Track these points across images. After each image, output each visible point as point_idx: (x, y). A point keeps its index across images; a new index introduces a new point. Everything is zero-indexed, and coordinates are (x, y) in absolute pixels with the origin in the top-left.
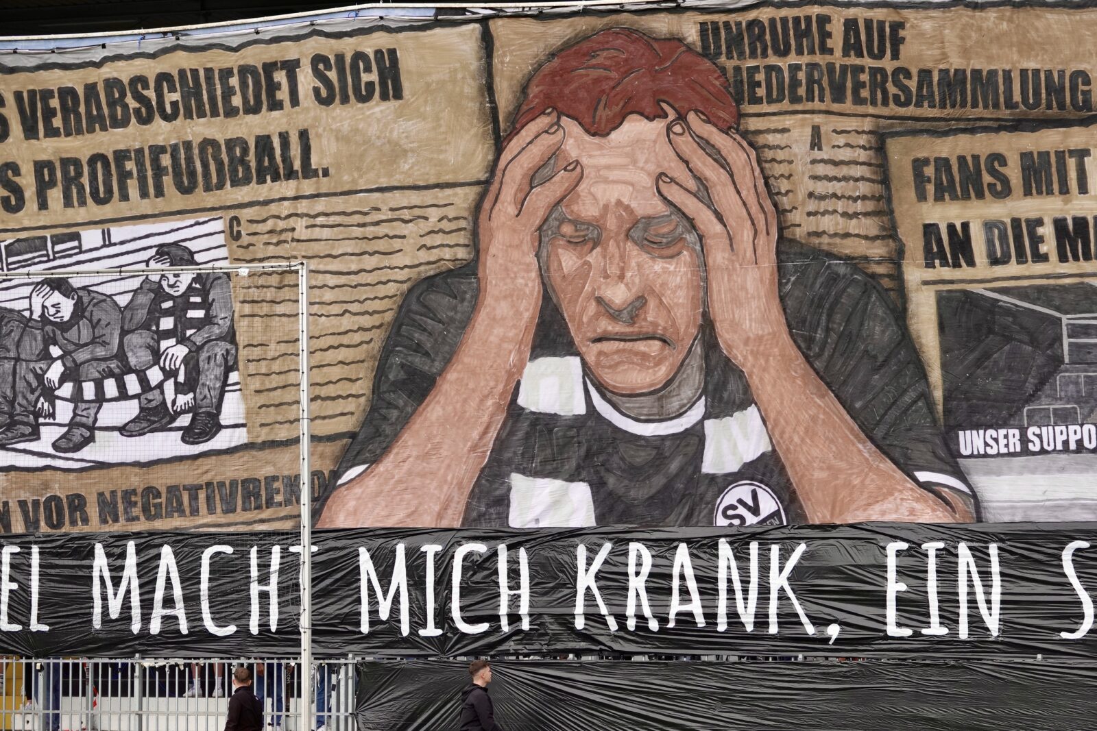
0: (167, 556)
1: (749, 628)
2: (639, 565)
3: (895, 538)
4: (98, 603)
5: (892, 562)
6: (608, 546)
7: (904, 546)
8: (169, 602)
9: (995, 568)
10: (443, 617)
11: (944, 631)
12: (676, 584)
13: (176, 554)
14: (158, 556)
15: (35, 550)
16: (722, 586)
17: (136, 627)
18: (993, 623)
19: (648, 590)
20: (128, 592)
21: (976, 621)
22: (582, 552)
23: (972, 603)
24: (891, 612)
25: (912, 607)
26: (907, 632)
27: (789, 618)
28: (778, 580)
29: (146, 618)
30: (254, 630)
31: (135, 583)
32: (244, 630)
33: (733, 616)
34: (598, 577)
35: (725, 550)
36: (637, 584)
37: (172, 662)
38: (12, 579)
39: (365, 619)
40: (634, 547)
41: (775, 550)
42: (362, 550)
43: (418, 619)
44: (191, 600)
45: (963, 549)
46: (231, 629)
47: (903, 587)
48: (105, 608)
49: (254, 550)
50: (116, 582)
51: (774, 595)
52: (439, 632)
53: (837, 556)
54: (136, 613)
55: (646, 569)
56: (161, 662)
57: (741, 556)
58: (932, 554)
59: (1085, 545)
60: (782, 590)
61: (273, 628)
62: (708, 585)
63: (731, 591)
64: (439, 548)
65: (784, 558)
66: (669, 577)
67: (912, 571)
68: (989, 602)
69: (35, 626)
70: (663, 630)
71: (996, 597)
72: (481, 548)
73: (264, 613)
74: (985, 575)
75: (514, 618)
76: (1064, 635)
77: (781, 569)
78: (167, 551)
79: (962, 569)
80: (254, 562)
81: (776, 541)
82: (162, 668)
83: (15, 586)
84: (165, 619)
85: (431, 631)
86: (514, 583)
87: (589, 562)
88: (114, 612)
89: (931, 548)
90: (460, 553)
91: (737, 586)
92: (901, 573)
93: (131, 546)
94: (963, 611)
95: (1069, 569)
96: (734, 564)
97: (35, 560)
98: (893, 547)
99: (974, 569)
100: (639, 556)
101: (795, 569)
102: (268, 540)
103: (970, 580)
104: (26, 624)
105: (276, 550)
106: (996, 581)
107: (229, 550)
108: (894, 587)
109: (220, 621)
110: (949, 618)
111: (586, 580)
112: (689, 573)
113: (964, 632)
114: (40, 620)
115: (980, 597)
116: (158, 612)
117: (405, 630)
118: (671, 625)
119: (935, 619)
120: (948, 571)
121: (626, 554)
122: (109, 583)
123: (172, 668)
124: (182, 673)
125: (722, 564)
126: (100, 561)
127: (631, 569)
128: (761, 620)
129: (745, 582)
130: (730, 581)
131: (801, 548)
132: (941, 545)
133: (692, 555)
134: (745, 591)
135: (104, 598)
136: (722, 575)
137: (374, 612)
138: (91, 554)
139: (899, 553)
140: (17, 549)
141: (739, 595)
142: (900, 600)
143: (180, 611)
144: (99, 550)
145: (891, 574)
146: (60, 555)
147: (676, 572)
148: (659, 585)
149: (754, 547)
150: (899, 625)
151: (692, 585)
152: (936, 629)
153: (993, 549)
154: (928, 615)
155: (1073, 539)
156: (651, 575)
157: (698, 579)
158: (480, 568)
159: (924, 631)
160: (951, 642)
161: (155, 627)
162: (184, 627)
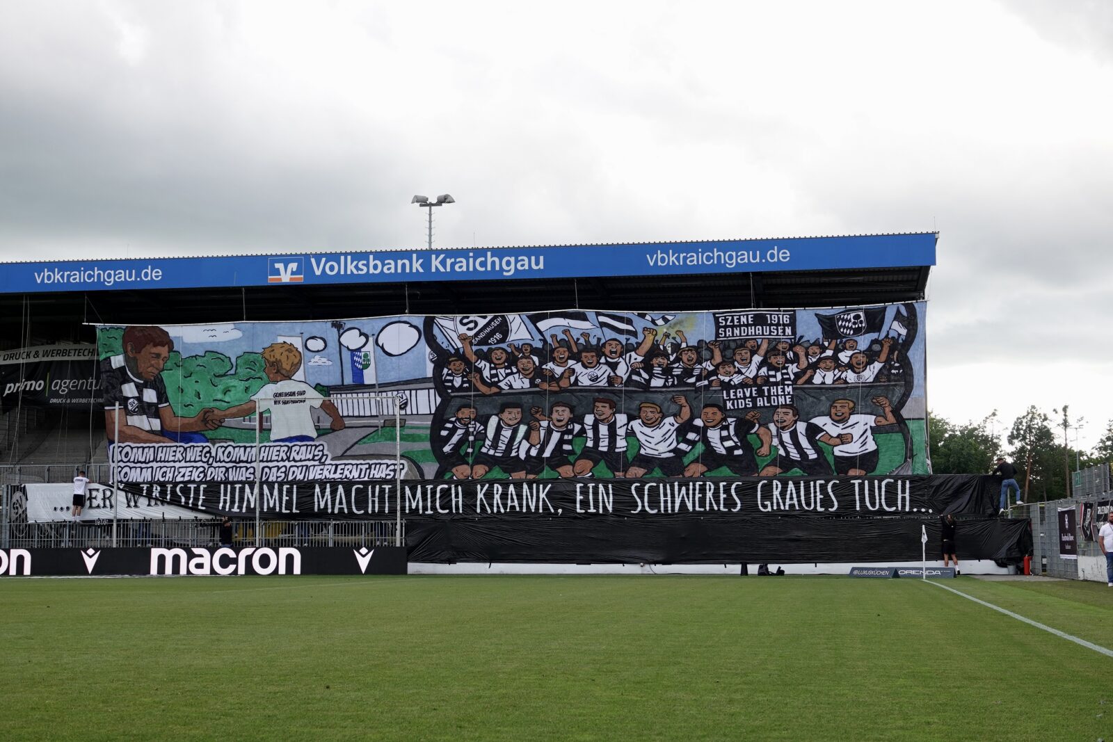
0: (341, 489)
1: (533, 511)
2: (498, 491)
3: (579, 482)
4: (316, 503)
5: (578, 490)
6: (487, 485)
7: (582, 485)
8: (341, 503)
9: (611, 492)
10: (434, 508)
11: (595, 511)
12: (509, 496)
13: (343, 488)
14: (337, 489)
15: (295, 486)
16: (525, 497)
17: (330, 511)
18: (610, 508)
19: (501, 499)
20: (327, 500)
21: (605, 508)
22: (479, 487)
23: (604, 502)
24: (578, 506)
25: (585, 504)
26: (583, 511)
27: (546, 508)
28: (542, 495)
29: (333, 508)
30: (370, 512)
31: (329, 497)
32: (366, 512)
33: (528, 506)
34: (484, 495)
35: (525, 486)
36: (497, 497)
37: (342, 522)
38: (287, 496)
39: (407, 508)
40: (496, 485)
41: (541, 486)
42: (406, 487)
43: (425, 508)
44: (349, 503)
45: (601, 486)
46: (362, 512)
47: (582, 497)
48: (319, 505)
49: (370, 487)
50: (323, 497)
51: (541, 500)
52: (432, 512)
53: (561, 488)
54: (330, 506)
55: (500, 492)
56: (338, 522)
57: (531, 488)
58: (591, 487)
59: (638, 484)
60: (543, 499)
61: (376, 511)
62: (520, 496)
63: (527, 499)
64: (432, 486)
65: (544, 489)
66: (507, 494)
67: (585, 492)
68: (609, 502)
69: (294, 511)
70: (505, 512)
71: (611, 500)
72: (446, 486)
73: (373, 507)
74: (608, 494)
75: (457, 508)
76: (632, 512)
77: (543, 492)
78: (340, 487)
79: (600, 492)
80: (370, 490)
81: (541, 483)
82: (338, 524)
83: (288, 498)
84: (339, 508)
85: (429, 512)
86: (457, 496)
87: (481, 490)
88: (322, 506)
89: (591, 485)
90: (439, 489)
91: (529, 497)
92: (581, 493)
93: (328, 485)
94: (601, 504)
95: (634, 492)
96: (528, 491)
97: (295, 490)
98: (579, 486)
99: (604, 492)
100: (498, 488)
101: (548, 492)
102: (375, 484)
103: (603, 497)
104: (291, 510)
105: (377, 487)
106: (611, 496)
107: (361, 486)
108: (579, 497)
109: (358, 510)
110: (596, 507)
111: (480, 496)
112: (514, 493)
113: (601, 511)
114: (296, 509)
115: (606, 500)
116: (337, 506)
117: (421, 512)
118: (508, 510)
119: (592, 507)
120: (596, 493)
121: (493, 487)
122: (320, 497)
123: (342, 524)
124: (345, 526)
125: (524, 490)
126: (317, 490)
127: (495, 492)
128: (537, 507)
129: (532, 496)
130: (527, 496)
131: (550, 486)
132: (594, 485)
133: (514, 488)
134: (532, 499)
135: (319, 502)
136: (524, 494)
137: (410, 506)
138: (314, 488)
139: (581, 487)
140: (288, 486)
141: (530, 500)
142: (581, 501)
143: (344, 506)
144: (317, 486)
145: (578, 494)
146: (304, 488)
147: (510, 493)
148: (504, 496)
149: (535, 485)
150: (581, 509)
151: (515, 497)
152: (592, 510)
153: (610, 486)
154: (590, 506)
155: (635, 483)
156: (502, 494)
157: (517, 495)
158: (446, 494)
159: (589, 511)
160: (597, 514)
161: (336, 511)
162: (346, 511)
